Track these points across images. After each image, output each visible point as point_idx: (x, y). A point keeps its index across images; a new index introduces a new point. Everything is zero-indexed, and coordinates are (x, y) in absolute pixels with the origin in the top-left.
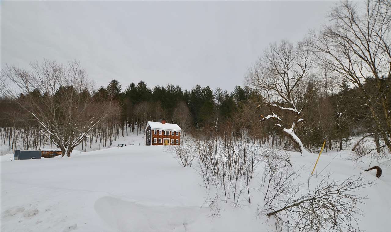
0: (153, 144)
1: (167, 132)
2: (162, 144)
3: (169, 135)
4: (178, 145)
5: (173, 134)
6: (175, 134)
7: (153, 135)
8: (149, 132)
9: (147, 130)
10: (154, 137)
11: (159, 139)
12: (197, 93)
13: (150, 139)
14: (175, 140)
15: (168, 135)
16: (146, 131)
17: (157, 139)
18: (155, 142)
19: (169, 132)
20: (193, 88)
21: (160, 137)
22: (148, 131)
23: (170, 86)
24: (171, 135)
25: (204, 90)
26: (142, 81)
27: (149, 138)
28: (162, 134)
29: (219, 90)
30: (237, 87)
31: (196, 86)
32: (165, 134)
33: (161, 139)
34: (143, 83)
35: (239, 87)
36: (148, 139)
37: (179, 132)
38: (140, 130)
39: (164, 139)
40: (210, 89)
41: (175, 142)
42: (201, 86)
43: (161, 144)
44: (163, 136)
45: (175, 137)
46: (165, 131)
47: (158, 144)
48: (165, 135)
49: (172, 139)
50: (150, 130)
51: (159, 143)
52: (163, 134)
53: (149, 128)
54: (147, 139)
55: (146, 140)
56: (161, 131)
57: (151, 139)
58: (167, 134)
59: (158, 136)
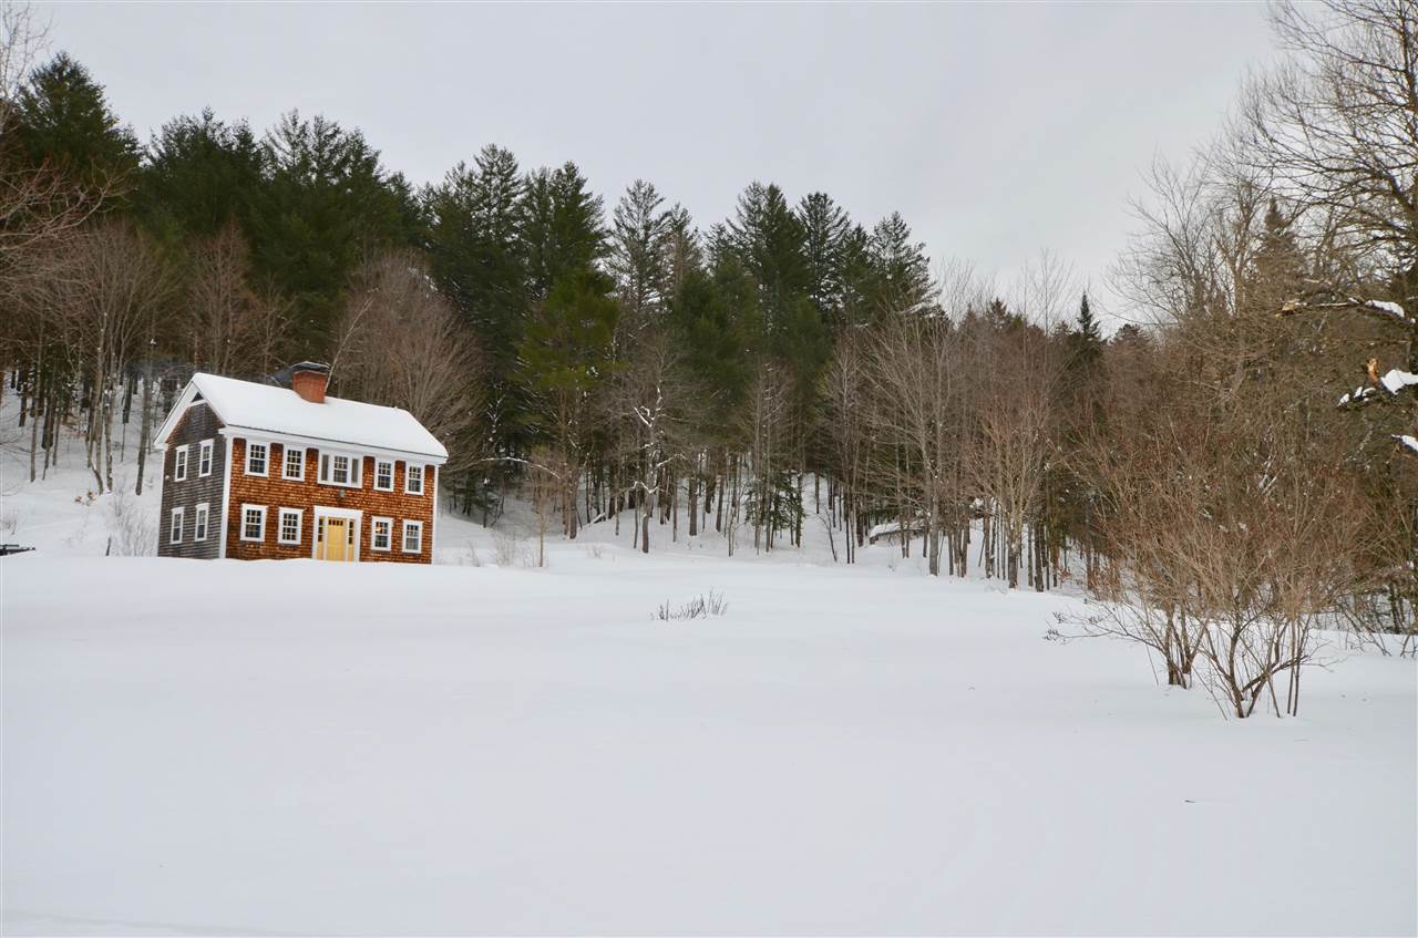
0: (235, 552)
1: (341, 461)
2: (305, 551)
3: (359, 485)
4: (416, 559)
5: (384, 482)
6: (399, 483)
7: (235, 484)
8: (194, 453)
9: (179, 437)
10: (242, 492)
11: (283, 511)
12: (490, 206)
13: (203, 507)
14: (397, 526)
15: (349, 484)
16: (160, 442)
17: (263, 509)
18: (253, 531)
19: (355, 462)
20: (462, 167)
21: (292, 497)
22: (184, 448)
24: (368, 488)
25: (539, 190)
26: (65, 63)
27: (195, 502)
28: (302, 478)
29: (643, 196)
30: (756, 190)
31: (480, 155)
32: (325, 477)
33: (299, 512)
34: (76, 76)
35: (774, 191)
36: (190, 513)
37: (430, 469)
39: (320, 511)
40: (580, 184)
41: (397, 539)
42: (517, 159)
43: (294, 548)
44: (310, 494)
45: (396, 505)
46: (326, 458)
47: (275, 552)
48: (331, 481)
49: (375, 519)
50: (209, 442)
51: (281, 541)
52: (310, 474)
53: (204, 422)
54: (179, 510)
55: (166, 514)
56: (295, 455)
57: (215, 510)
58: (340, 476)
59: (273, 494)
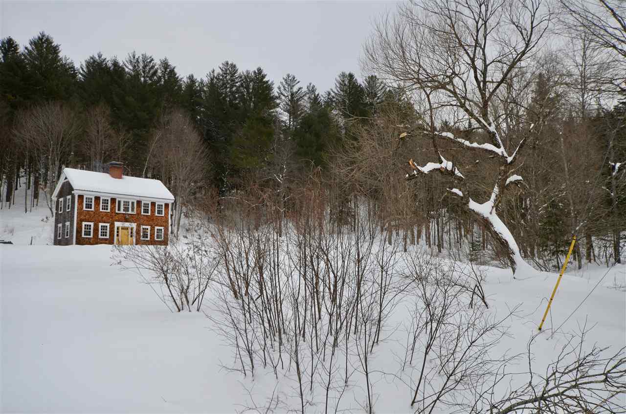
0: (80, 241)
1: (126, 203)
2: (110, 241)
3: (135, 213)
4: (160, 243)
5: (146, 211)
6: (153, 211)
7: (80, 214)
8: (65, 201)
9: (60, 195)
10: (82, 217)
11: (101, 224)
12: (226, 88)
13: (68, 224)
14: (152, 229)
15: (130, 212)
16: (54, 198)
17: (92, 224)
18: (88, 233)
19: (133, 203)
20: (213, 71)
21: (105, 218)
22: (61, 199)
23: (141, 59)
24: (139, 214)
25: (246, 79)
26: (43, 36)
27: (65, 222)
28: (109, 210)
29: (290, 81)
30: (343, 75)
31: (221, 66)
32: (119, 210)
33: (108, 225)
34: (48, 41)
35: (351, 76)
36: (64, 226)
37: (167, 205)
38: (36, 196)
39: (117, 224)
40: (264, 77)
41: (152, 235)
42: (238, 67)
43: (106, 239)
44: (112, 217)
45: (152, 221)
46: (119, 202)
47: (96, 241)
48: (122, 211)
49: (142, 227)
50: (69, 197)
51: (100, 237)
52: (113, 209)
53: (67, 189)
54: (60, 225)
55: (56, 227)
56: (106, 201)
57: (72, 225)
58: (126, 209)
59: (96, 217)
